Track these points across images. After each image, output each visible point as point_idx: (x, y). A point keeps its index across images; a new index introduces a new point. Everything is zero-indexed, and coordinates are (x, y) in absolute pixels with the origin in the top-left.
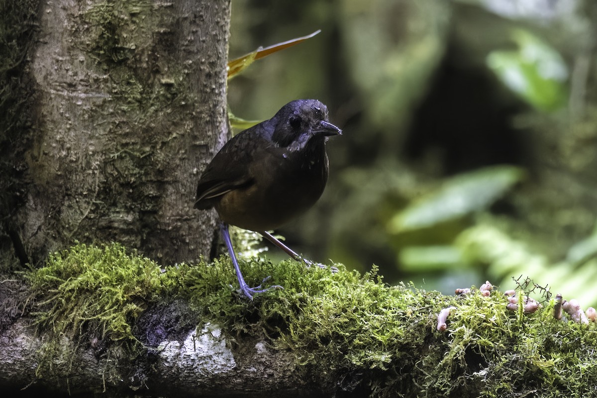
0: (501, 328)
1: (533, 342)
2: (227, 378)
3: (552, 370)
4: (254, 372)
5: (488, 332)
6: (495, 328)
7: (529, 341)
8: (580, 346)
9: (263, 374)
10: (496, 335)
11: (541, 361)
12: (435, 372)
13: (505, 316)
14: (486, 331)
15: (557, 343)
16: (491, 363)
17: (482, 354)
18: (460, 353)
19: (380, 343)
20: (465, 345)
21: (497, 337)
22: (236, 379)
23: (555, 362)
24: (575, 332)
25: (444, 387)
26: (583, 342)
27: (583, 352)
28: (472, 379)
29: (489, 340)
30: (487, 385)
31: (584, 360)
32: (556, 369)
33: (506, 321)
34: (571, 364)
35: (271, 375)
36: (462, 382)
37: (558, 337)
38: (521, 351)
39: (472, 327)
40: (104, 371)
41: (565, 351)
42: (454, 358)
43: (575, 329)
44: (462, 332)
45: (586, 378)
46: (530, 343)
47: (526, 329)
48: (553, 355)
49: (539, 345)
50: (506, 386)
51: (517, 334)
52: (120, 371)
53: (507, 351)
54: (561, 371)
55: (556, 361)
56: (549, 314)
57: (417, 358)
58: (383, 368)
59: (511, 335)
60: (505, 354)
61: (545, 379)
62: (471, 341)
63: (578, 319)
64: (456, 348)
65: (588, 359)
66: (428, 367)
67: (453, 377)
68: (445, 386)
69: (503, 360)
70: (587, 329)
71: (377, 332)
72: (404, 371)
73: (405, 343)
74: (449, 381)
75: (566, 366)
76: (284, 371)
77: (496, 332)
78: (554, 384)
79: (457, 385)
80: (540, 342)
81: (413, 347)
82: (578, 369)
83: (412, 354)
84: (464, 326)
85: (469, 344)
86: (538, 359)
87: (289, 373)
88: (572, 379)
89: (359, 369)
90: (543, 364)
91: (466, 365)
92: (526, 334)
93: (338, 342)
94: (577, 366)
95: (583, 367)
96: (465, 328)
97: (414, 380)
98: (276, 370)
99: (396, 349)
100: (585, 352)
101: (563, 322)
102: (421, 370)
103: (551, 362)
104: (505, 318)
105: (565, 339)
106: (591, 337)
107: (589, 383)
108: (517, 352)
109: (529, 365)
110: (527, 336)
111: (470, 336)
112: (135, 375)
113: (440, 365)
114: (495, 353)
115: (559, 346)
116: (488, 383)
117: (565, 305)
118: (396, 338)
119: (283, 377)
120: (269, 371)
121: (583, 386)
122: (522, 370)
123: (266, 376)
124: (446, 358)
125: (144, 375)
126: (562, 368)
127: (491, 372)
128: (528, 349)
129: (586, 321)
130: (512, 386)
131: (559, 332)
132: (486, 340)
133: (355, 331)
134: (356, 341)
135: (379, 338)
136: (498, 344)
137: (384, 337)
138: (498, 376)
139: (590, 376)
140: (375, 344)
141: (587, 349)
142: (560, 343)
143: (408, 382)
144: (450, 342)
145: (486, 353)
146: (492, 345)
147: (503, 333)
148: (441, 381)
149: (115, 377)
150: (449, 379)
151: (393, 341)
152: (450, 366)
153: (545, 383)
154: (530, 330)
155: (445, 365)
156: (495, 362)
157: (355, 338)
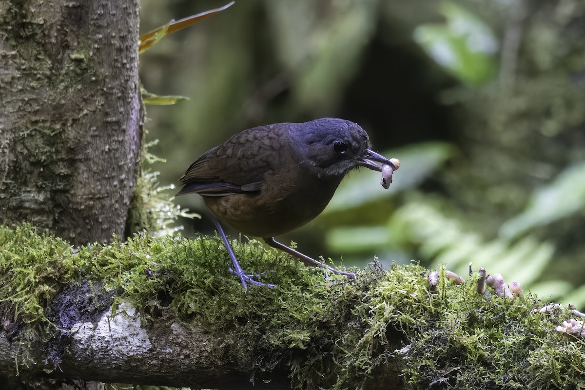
0: (423, 304)
1: (456, 317)
2: (143, 360)
3: (475, 347)
4: (169, 354)
5: (409, 308)
6: (417, 304)
7: (452, 316)
8: (505, 322)
9: (179, 355)
10: (418, 312)
11: (464, 337)
12: (356, 350)
13: (427, 291)
14: (408, 307)
15: (481, 319)
16: (413, 340)
17: (404, 331)
18: (381, 330)
19: (299, 322)
20: (386, 322)
21: (419, 313)
22: (152, 361)
23: (478, 337)
24: (499, 306)
25: (364, 365)
26: (507, 317)
27: (507, 327)
28: (394, 356)
29: (411, 317)
30: (410, 362)
31: (509, 335)
32: (480, 345)
33: (428, 297)
34: (496, 339)
35: (187, 356)
36: (384, 360)
37: (482, 312)
38: (444, 326)
39: (393, 303)
40: (17, 355)
41: (488, 327)
42: (375, 335)
43: (500, 304)
44: (382, 309)
45: (511, 354)
46: (453, 320)
47: (449, 305)
48: (477, 331)
49: (461, 321)
50: (428, 363)
51: (439, 310)
52: (32, 353)
53: (429, 328)
54: (486, 347)
55: (480, 336)
56: (472, 289)
57: (337, 337)
58: (302, 347)
59: (433, 311)
60: (427, 330)
61: (469, 356)
62: (392, 318)
63: (502, 294)
64: (377, 325)
65: (513, 334)
66: (349, 345)
67: (374, 355)
68: (366, 364)
69: (425, 336)
70: (512, 303)
71: (296, 311)
72: (324, 350)
73: (324, 321)
74: (370, 359)
75: (490, 342)
76: (201, 352)
77: (418, 308)
78: (478, 361)
79: (378, 363)
80: (463, 317)
81: (333, 325)
82: (502, 345)
83: (331, 332)
84: (384, 303)
85: (390, 321)
86: (461, 335)
87: (205, 354)
88: (497, 355)
89: (278, 348)
90: (467, 340)
91: (388, 342)
92: (448, 309)
93: (255, 323)
94: (502, 341)
95: (508, 342)
96: (386, 304)
97: (334, 358)
98: (193, 350)
99: (315, 328)
100: (510, 327)
101: (486, 297)
102: (342, 348)
103: (475, 337)
104: (426, 293)
105: (489, 314)
106: (515, 312)
107: (514, 359)
108: (440, 328)
109: (452, 341)
110: (450, 312)
111: (390, 312)
112: (49, 358)
113: (361, 343)
114: (417, 330)
115: (483, 322)
116: (410, 361)
117: (488, 279)
118: (315, 316)
119: (200, 358)
120: (185, 352)
121: (509, 362)
122: (445, 346)
123: (182, 357)
124: (366, 335)
125: (57, 358)
126: (486, 343)
127: (413, 349)
128: (450, 325)
129: (510, 295)
130: (434, 363)
131: (482, 307)
132: (408, 316)
133: (273, 311)
134: (274, 321)
135: (298, 316)
136: (419, 320)
137: (303, 315)
138: (420, 353)
139: (515, 352)
140: (293, 323)
141: (512, 324)
142: (484, 318)
143: (328, 361)
144: (371, 319)
145: (408, 330)
146: (414, 321)
147: (425, 309)
148: (361, 360)
149: (28, 360)
150: (370, 357)
151: (312, 319)
152: (370, 344)
153: (469, 360)
154: (453, 306)
155: (366, 342)
156: (418, 339)
157: (273, 317)
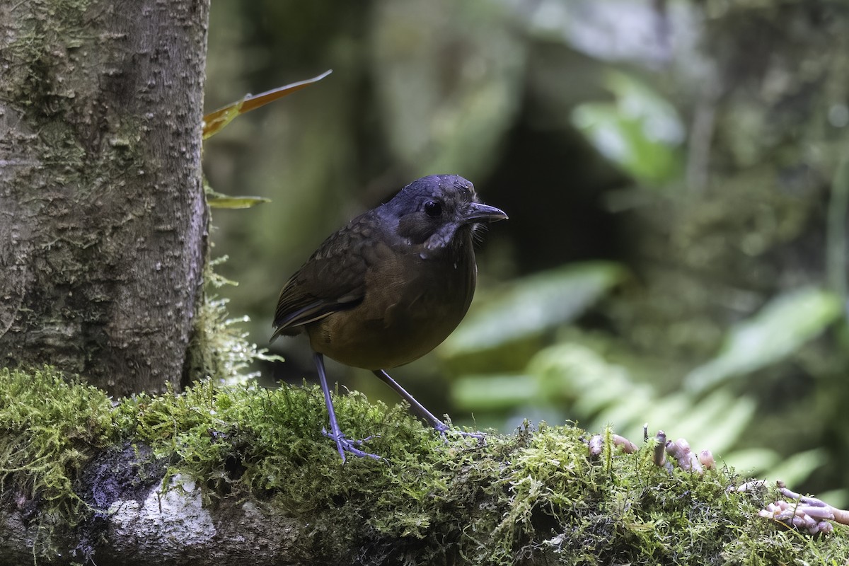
0: (581, 480)
1: (625, 497)
2: (204, 551)
3: (651, 538)
4: (240, 543)
5: (563, 485)
6: (573, 479)
7: (620, 496)
8: (691, 504)
9: (253, 545)
10: (574, 490)
11: (636, 524)
12: (490, 541)
13: (587, 462)
14: (561, 483)
15: (659, 499)
16: (568, 527)
17: (555, 515)
18: (524, 514)
19: (414, 502)
20: (532, 503)
21: (576, 491)
22: (217, 552)
23: (655, 525)
24: (684, 483)
25: (502, 561)
26: (694, 498)
27: (694, 510)
28: (542, 549)
29: (565, 496)
30: (563, 557)
31: (697, 522)
32: (657, 535)
33: (588, 470)
34: (678, 527)
35: (264, 547)
36: (528, 554)
37: (660, 490)
38: (609, 509)
39: (541, 477)
40: (34, 543)
41: (668, 510)
42: (517, 521)
43: (684, 479)
44: (527, 485)
45: (698, 547)
46: (622, 500)
47: (616, 480)
48: (654, 515)
49: (633, 503)
50: (588, 558)
51: (603, 487)
52: (57, 541)
53: (590, 511)
54: (665, 538)
55: (658, 523)
56: (647, 459)
57: (465, 522)
58: (419, 536)
59: (595, 489)
60: (587, 515)
61: (643, 549)
62: (540, 498)
63: (688, 466)
64: (519, 507)
65: (702, 520)
66: (482, 534)
67: (515, 548)
68: (505, 559)
69: (584, 522)
70: (701, 479)
71: (411, 487)
72: (448, 540)
73: (449, 501)
74: (509, 553)
75: (671, 531)
76: (283, 541)
77: (575, 484)
78: (654, 556)
79: (520, 558)
80: (635, 498)
81: (461, 506)
82: (687, 534)
83: (459, 516)
84: (530, 477)
85: (537, 501)
86: (633, 521)
87: (289, 544)
88: (680, 548)
89: (386, 537)
90: (640, 528)
91: (534, 530)
92: (616, 487)
93: (357, 503)
94: (686, 530)
95: (694, 531)
97: (461, 552)
98: (271, 539)
99: (436, 510)
100: (697, 511)
101: (666, 470)
102: (472, 538)
103: (651, 524)
104: (586, 465)
105: (669, 493)
106: (705, 491)
107: (703, 554)
108: (604, 512)
109: (620, 529)
110: (617, 490)
111: (538, 490)
112: (78, 548)
113: (498, 531)
114: (573, 513)
115: (661, 504)
116: (564, 555)
117: (669, 446)
118: (437, 494)
119: (281, 549)
120: (262, 540)
121: (696, 558)
122: (611, 536)
123: (258, 548)
124: (505, 521)
125: (90, 548)
126: (665, 533)
127: (568, 540)
128: (618, 508)
129: (698, 468)
130: (596, 559)
131: (661, 484)
132: (561, 495)
133: (380, 487)
134: (382, 501)
135: (413, 494)
136: (577, 501)
137: (420, 492)
138: (577, 545)
139: (704, 544)
140: (407, 503)
141: (700, 507)
142: (663, 499)
143: (453, 555)
144: (511, 499)
145: (561, 514)
146: (570, 502)
147: (584, 486)
148: (498, 553)
149: (50, 550)
150: (510, 550)
151: (432, 498)
152: (510, 533)
153: (642, 554)
154: (622, 482)
155: (504, 530)
156: (573, 526)
157: (380, 495)
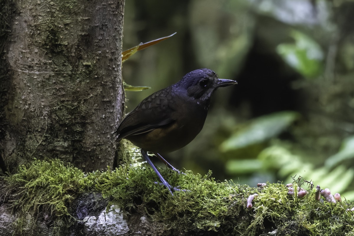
0: (284, 206)
3: (314, 231)
4: (139, 234)
6: (281, 206)
7: (301, 213)
8: (331, 216)
9: (145, 234)
10: (282, 210)
11: (308, 225)
12: (246, 232)
13: (287, 199)
14: (276, 208)
15: (318, 214)
16: (279, 226)
17: (273, 221)
18: (260, 221)
19: (214, 216)
20: (263, 216)
24: (328, 207)
26: (332, 214)
28: (268, 235)
29: (278, 213)
31: (334, 224)
32: (317, 230)
33: (287, 202)
37: (318, 211)
38: (296, 219)
39: (267, 205)
40: (52, 234)
41: (322, 218)
42: (257, 224)
44: (261, 209)
45: (334, 234)
46: (302, 215)
47: (299, 206)
48: (315, 221)
49: (306, 216)
51: (294, 209)
52: (61, 234)
53: (288, 219)
54: (320, 231)
55: (317, 224)
56: (312, 197)
57: (235, 224)
58: (216, 231)
59: (290, 210)
60: (287, 221)
61: (311, 235)
62: (267, 214)
63: (330, 200)
64: (258, 218)
65: (336, 223)
66: (242, 230)
67: (257, 235)
69: (286, 224)
70: (335, 206)
71: (212, 210)
72: (228, 232)
73: (228, 216)
75: (323, 228)
76: (158, 233)
77: (282, 208)
80: (307, 214)
81: (233, 218)
82: (330, 229)
83: (232, 222)
84: (262, 205)
85: (266, 216)
86: (306, 224)
87: (160, 234)
88: (327, 235)
89: (201, 231)
90: (309, 227)
91: (264, 228)
92: (299, 209)
93: (189, 216)
94: (329, 227)
95: (333, 228)
98: (153, 232)
99: (223, 219)
100: (334, 219)
101: (321, 202)
102: (238, 231)
103: (314, 225)
105: (322, 212)
106: (337, 210)
108: (294, 220)
109: (301, 227)
110: (300, 211)
111: (266, 211)
113: (249, 228)
114: (281, 221)
115: (319, 216)
117: (322, 192)
118: (223, 213)
120: (149, 233)
122: (297, 230)
124: (252, 224)
126: (320, 229)
127: (279, 232)
128: (300, 218)
129: (334, 201)
131: (318, 208)
132: (276, 213)
133: (199, 209)
134: (200, 215)
135: (213, 213)
136: (282, 215)
137: (216, 212)
138: (283, 234)
139: (337, 233)
140: (210, 216)
144: (255, 215)
145: (276, 221)
146: (279, 216)
147: (286, 209)
151: (221, 214)
152: (254, 229)
154: (301, 207)
155: (252, 228)
156: (281, 226)
157: (199, 213)
